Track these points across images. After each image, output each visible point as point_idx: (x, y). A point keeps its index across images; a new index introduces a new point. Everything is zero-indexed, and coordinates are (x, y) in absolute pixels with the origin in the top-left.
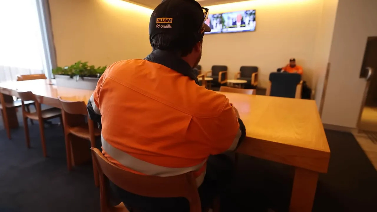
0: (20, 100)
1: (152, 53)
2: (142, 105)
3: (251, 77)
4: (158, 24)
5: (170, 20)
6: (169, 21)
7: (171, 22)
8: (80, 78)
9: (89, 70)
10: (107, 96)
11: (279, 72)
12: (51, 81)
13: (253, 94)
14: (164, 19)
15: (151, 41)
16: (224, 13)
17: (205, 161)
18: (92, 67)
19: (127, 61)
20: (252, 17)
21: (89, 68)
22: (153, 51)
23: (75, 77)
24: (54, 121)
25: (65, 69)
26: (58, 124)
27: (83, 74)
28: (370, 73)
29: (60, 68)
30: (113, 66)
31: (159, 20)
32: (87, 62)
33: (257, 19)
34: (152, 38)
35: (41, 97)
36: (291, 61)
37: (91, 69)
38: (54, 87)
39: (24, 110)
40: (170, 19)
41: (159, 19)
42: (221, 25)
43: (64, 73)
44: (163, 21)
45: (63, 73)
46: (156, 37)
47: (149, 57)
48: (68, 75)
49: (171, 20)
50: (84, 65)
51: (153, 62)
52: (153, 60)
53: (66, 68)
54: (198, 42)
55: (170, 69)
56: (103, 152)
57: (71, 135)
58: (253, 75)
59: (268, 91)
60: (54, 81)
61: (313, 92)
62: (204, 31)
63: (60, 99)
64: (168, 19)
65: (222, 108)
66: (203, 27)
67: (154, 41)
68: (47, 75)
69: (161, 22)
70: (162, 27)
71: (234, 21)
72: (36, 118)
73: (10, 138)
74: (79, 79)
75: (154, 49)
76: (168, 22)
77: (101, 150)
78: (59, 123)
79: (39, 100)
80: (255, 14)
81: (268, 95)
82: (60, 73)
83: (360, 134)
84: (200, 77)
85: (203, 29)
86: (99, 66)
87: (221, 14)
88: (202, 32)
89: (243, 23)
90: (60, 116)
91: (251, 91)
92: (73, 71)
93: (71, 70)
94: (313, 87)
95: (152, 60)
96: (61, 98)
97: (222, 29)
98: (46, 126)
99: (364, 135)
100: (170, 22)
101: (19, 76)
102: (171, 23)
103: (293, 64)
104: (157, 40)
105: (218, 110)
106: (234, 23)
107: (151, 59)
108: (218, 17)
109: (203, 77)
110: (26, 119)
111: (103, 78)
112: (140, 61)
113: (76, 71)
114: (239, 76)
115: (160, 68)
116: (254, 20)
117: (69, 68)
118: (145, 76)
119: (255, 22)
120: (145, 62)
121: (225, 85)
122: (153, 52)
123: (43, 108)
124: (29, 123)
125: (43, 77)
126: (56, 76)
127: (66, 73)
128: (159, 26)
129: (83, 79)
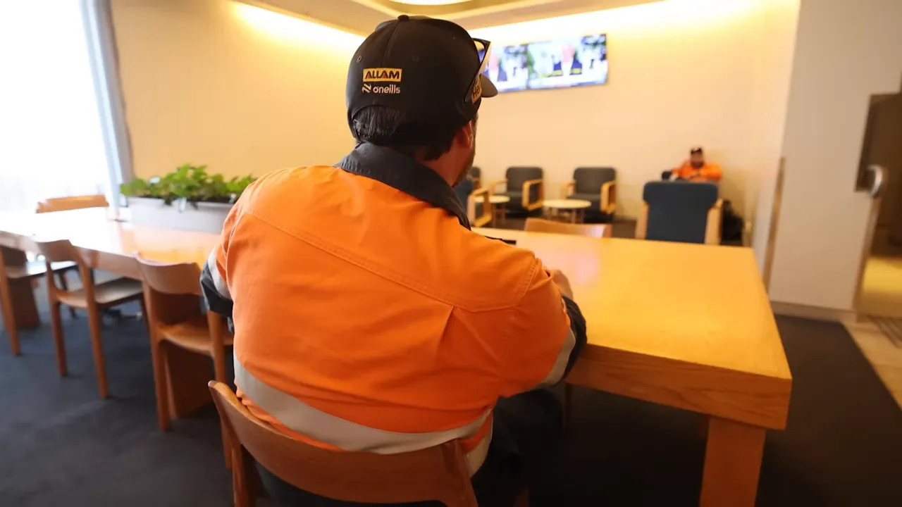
0: (42, 258)
1: (355, 153)
2: (330, 282)
3: (599, 191)
4: (368, 83)
5: (394, 74)
6: (394, 77)
7: (398, 78)
8: (189, 204)
9: (209, 185)
10: (244, 258)
11: (666, 181)
12: (118, 214)
13: (605, 235)
14: (381, 71)
15: (351, 123)
16: (533, 43)
17: (489, 411)
18: (218, 179)
19: (295, 171)
20: (598, 51)
21: (209, 181)
22: (356, 148)
23: (175, 203)
24: (126, 310)
25: (153, 185)
26: (134, 317)
27: (195, 194)
28: (879, 179)
29: (141, 181)
30: (262, 184)
31: (369, 75)
32: (204, 167)
33: (609, 56)
34: (354, 118)
35: (94, 254)
36: (693, 152)
37: (214, 183)
38: (125, 226)
39: (51, 283)
40: (395, 71)
41: (369, 72)
42: (526, 70)
43: (150, 192)
44: (380, 75)
45: (148, 193)
46: (362, 116)
47: (347, 160)
48: (159, 197)
49: (398, 73)
50: (199, 174)
51: (356, 174)
52: (356, 169)
53: (155, 180)
54: (466, 123)
55: (397, 190)
56: (239, 393)
57: (165, 344)
58: (605, 188)
59: (641, 228)
60: (125, 213)
61: (748, 225)
62: (479, 95)
63: (139, 259)
64: (391, 73)
65: (526, 284)
66: (476, 86)
67: (358, 124)
68: (110, 198)
69: (374, 77)
70: (377, 90)
71: (557, 62)
72: (81, 303)
73: (19, 354)
74: (186, 207)
75: (360, 141)
76: (392, 79)
77: (233, 388)
78: (139, 314)
79: (87, 260)
80: (604, 43)
81: (640, 238)
82: (141, 192)
83: (861, 326)
84: (478, 195)
85: (477, 92)
86: (234, 175)
87: (526, 46)
88: (474, 100)
89: (577, 64)
90: (140, 297)
91: (599, 229)
92: (172, 188)
93: (166, 186)
94: (747, 215)
95: (354, 169)
96: (140, 254)
97: (529, 79)
98: (108, 320)
99: (870, 326)
100: (396, 80)
101: (43, 201)
102: (399, 80)
103: (697, 159)
104: (365, 121)
105: (516, 290)
106: (558, 67)
107: (352, 168)
108: (516, 54)
109: (486, 194)
110: (57, 306)
111: (237, 214)
112: (324, 170)
113: (179, 187)
114: (570, 191)
115: (374, 189)
116: (604, 57)
117: (161, 180)
118: (337, 209)
119: (605, 62)
120: (336, 173)
121: (538, 213)
122: (358, 149)
123: (100, 279)
124: (65, 315)
125: (100, 202)
126: (132, 200)
127: (155, 193)
128: (370, 88)
129: (196, 207)
